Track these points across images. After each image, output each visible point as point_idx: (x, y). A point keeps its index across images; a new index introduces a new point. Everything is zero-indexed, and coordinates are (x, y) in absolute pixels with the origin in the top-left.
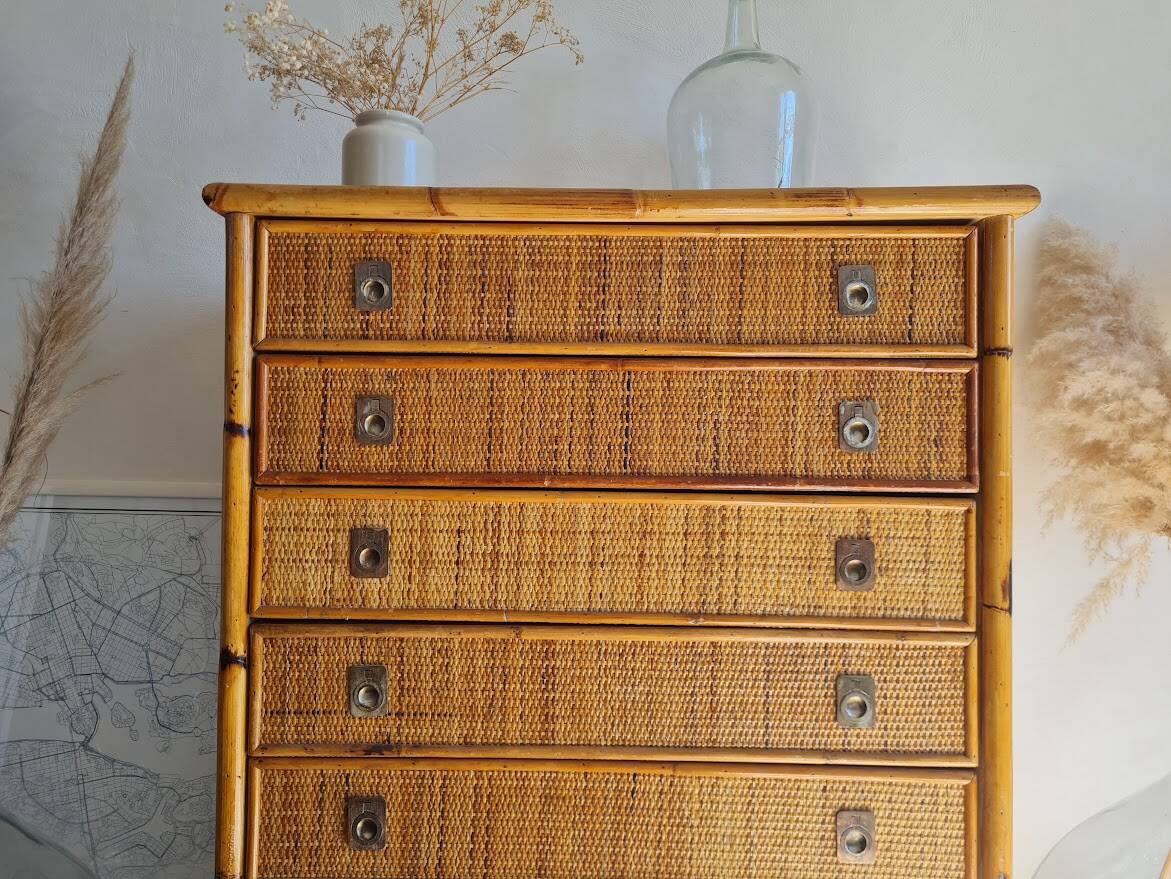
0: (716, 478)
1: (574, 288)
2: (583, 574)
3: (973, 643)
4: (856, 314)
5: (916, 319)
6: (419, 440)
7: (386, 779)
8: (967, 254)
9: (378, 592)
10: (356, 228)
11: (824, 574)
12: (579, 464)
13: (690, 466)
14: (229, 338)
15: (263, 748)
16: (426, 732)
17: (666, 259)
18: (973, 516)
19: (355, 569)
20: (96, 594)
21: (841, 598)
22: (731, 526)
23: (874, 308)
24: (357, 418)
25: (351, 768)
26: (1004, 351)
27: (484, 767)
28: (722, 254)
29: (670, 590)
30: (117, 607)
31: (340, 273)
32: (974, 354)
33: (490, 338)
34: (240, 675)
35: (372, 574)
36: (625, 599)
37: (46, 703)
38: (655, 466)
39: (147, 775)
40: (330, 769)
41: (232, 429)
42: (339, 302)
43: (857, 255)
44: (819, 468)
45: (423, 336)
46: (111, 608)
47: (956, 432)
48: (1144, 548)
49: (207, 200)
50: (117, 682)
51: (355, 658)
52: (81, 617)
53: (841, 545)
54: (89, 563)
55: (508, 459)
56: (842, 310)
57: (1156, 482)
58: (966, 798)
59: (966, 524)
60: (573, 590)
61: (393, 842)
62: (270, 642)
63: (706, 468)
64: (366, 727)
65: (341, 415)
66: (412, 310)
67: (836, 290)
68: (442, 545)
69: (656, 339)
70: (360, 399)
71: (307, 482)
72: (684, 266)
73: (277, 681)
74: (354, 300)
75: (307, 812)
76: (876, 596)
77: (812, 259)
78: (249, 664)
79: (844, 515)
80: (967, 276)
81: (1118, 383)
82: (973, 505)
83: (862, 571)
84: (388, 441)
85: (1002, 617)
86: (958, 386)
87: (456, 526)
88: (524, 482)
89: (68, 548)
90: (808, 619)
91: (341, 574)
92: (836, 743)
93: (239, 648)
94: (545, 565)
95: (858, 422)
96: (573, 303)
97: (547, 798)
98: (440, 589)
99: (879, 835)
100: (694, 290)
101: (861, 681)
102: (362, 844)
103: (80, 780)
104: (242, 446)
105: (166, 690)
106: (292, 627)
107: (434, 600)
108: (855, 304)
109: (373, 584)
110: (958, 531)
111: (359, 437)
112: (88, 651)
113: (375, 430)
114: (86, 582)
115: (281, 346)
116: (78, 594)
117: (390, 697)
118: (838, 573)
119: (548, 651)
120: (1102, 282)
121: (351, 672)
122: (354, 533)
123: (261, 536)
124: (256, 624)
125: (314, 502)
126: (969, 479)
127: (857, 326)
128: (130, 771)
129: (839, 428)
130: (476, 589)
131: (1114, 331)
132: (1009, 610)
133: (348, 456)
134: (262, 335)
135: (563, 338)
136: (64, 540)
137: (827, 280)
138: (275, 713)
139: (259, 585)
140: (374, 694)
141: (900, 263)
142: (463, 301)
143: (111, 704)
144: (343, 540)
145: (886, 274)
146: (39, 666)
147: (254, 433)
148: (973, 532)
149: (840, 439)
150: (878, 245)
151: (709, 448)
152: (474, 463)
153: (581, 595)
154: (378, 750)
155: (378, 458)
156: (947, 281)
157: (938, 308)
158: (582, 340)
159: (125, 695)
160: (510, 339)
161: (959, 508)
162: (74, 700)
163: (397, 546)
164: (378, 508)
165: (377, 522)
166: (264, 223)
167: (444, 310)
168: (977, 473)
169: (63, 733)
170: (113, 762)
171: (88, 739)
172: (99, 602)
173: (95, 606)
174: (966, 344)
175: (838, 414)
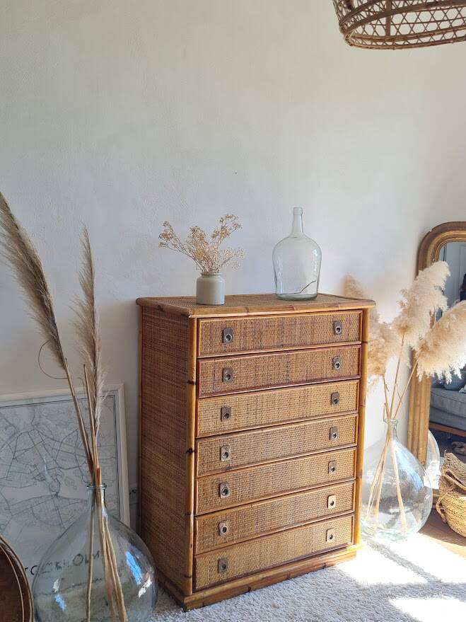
0: (307, 381)
3: (357, 415)
4: (338, 334)
5: (350, 335)
6: (238, 380)
7: (229, 477)
8: (360, 317)
9: (228, 424)
10: (223, 319)
11: (329, 403)
12: (277, 381)
13: (300, 379)
15: (199, 475)
16: (239, 462)
17: (297, 323)
18: (359, 384)
19: (222, 420)
20: (52, 437)
21: (333, 408)
22: (309, 394)
23: (341, 333)
24: (223, 375)
25: (219, 476)
26: (366, 343)
27: (252, 469)
28: (310, 320)
29: (296, 413)
30: (61, 440)
31: (219, 333)
32: (361, 343)
33: (256, 348)
34: (193, 454)
35: (226, 420)
36: (286, 417)
37: (38, 482)
38: (294, 380)
40: (215, 477)
43: (338, 319)
44: (329, 376)
45: (240, 350)
46: (59, 441)
47: (356, 363)
50: (66, 469)
51: (222, 445)
52: (47, 446)
53: (332, 395)
55: (260, 382)
56: (335, 334)
58: (355, 453)
59: (357, 386)
60: (275, 416)
62: (201, 444)
63: (305, 379)
65: (219, 376)
66: (237, 342)
67: (334, 328)
69: (294, 345)
70: (224, 370)
71: (210, 396)
74: (222, 340)
76: (339, 407)
77: (329, 320)
78: (196, 451)
79: (332, 387)
80: (360, 323)
82: (359, 380)
83: (336, 401)
84: (231, 381)
85: (363, 408)
86: (357, 350)
88: (266, 387)
89: (37, 420)
90: (326, 415)
91: (218, 422)
92: (329, 445)
93: (193, 449)
95: (337, 363)
98: (242, 422)
99: (337, 467)
101: (335, 429)
104: (194, 387)
106: (206, 439)
107: (242, 425)
108: (337, 332)
109: (226, 422)
110: (356, 388)
111: (223, 381)
112: (52, 459)
114: (46, 432)
115: (204, 356)
116: (44, 438)
117: (230, 454)
118: (331, 402)
122: (222, 409)
123: (198, 413)
124: (196, 439)
125: (212, 401)
126: (358, 374)
127: (337, 338)
128: (76, 501)
129: (333, 365)
130: (252, 420)
132: (365, 406)
134: (199, 354)
135: (273, 347)
136: (34, 417)
137: (332, 326)
138: (202, 464)
139: (199, 428)
140: (227, 454)
141: (347, 320)
143: (65, 478)
144: (219, 411)
145: (344, 323)
146: (33, 469)
147: (197, 383)
148: (359, 387)
149: (333, 368)
150: (342, 316)
151: (305, 373)
153: (276, 418)
154: (228, 469)
155: (227, 386)
156: (356, 324)
157: (354, 333)
158: (278, 347)
159: (69, 473)
160: (261, 348)
161: (356, 382)
162: (49, 479)
163: (233, 411)
164: (230, 401)
165: (228, 405)
167: (245, 342)
168: (360, 373)
169: (47, 492)
170: (68, 499)
171: (57, 493)
172: (53, 439)
173: (52, 441)
174: (359, 340)
175: (333, 361)
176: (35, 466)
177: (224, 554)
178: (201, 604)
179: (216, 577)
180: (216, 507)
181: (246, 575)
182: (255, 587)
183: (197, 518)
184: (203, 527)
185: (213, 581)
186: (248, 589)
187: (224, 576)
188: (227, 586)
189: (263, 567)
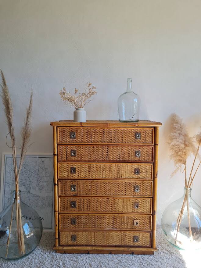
1: (100, 135)
2: (101, 173)
3: (152, 182)
4: (138, 139)
5: (146, 140)
6: (79, 156)
7: (76, 199)
8: (153, 131)
9: (75, 176)
10: (70, 127)
11: (133, 173)
12: (101, 159)
13: (116, 159)
14: (54, 143)
15: (60, 195)
16: (81, 193)
17: (113, 132)
18: (153, 166)
19: (71, 173)
21: (135, 176)
22: (121, 167)
23: (140, 138)
24: (71, 153)
25: (71, 198)
26: (157, 145)
27: (89, 197)
28: (120, 131)
29: (113, 175)
30: (32, 172)
31: (68, 133)
32: (153, 144)
33: (89, 142)
34: (57, 186)
35: (74, 173)
36: (107, 177)
37: (23, 186)
38: (111, 159)
39: (38, 196)
40: (69, 198)
41: (54, 155)
42: (68, 137)
43: (138, 131)
44: (133, 159)
45: (80, 142)
46: (31, 172)
47: (151, 155)
48: (181, 166)
49: (50, 125)
50: (33, 183)
51: (71, 184)
52: (27, 173)
53: (135, 169)
54: (27, 165)
55: (92, 159)
56: (136, 138)
57: (182, 157)
58: (151, 201)
59: (152, 166)
60: (100, 175)
61: (77, 207)
62: (60, 182)
63: (118, 159)
64: (73, 193)
65: (69, 153)
66: (78, 139)
67: (135, 136)
68: (83, 169)
69: (111, 142)
70: (72, 151)
71: (65, 161)
72: (115, 132)
73: (61, 187)
74: (70, 137)
75: (66, 203)
76: (140, 176)
77: (132, 132)
78: (58, 185)
79: (136, 166)
80: (153, 134)
81: (178, 143)
82: (153, 164)
83: (138, 173)
84: (75, 156)
85: (156, 179)
87: (85, 167)
88: (94, 161)
90: (132, 178)
91: (69, 174)
92: (134, 194)
93: (57, 183)
94: (96, 172)
95: (138, 153)
96: (100, 138)
97: (97, 201)
98: (83, 175)
99: (140, 205)
100: (116, 136)
101: (138, 186)
102: (73, 207)
103: (28, 197)
104: (56, 157)
105: (41, 184)
106: (63, 180)
107: (82, 177)
108: (138, 138)
109: (74, 175)
110: (151, 167)
111: (71, 155)
112: (28, 178)
113: (74, 154)
114: (27, 168)
115: (61, 143)
116: (26, 170)
117: (76, 189)
118: (135, 173)
119: (97, 183)
120: (179, 126)
121: (71, 186)
122: (71, 168)
123: (59, 168)
124: (58, 179)
125: (66, 164)
127: (138, 141)
128: (36, 196)
129: (135, 154)
130: (87, 175)
131: (179, 134)
132: (157, 178)
133: (70, 158)
134: (58, 142)
135: (99, 142)
137: (134, 134)
138: (61, 191)
139: (59, 175)
140: (74, 188)
141: (144, 132)
142: (85, 137)
143: (32, 186)
144: (70, 169)
145: (142, 134)
146: (21, 181)
147: (57, 155)
148: (153, 168)
149: (135, 155)
150: (141, 130)
151: (118, 157)
152: (87, 159)
153: (101, 176)
154: (75, 196)
155: (74, 158)
156: (150, 135)
157: (149, 139)
158: (101, 142)
159: (34, 185)
160: (92, 142)
161: (151, 164)
162: (27, 186)
163: (77, 170)
164: (74, 165)
165: (74, 167)
166: (58, 127)
167: (83, 138)
168: (153, 160)
169: (25, 190)
170: (33, 194)
171: (29, 191)
172: (29, 171)
173: (29, 172)
174: (152, 143)
175: (135, 152)
176: (22, 180)
177: (75, 233)
178: (64, 252)
179: (71, 243)
180: (69, 211)
181: (86, 246)
182: (92, 252)
183: (59, 214)
184: (63, 219)
185: (69, 244)
186: (88, 252)
187: (75, 243)
188: (75, 248)
189: (96, 244)
